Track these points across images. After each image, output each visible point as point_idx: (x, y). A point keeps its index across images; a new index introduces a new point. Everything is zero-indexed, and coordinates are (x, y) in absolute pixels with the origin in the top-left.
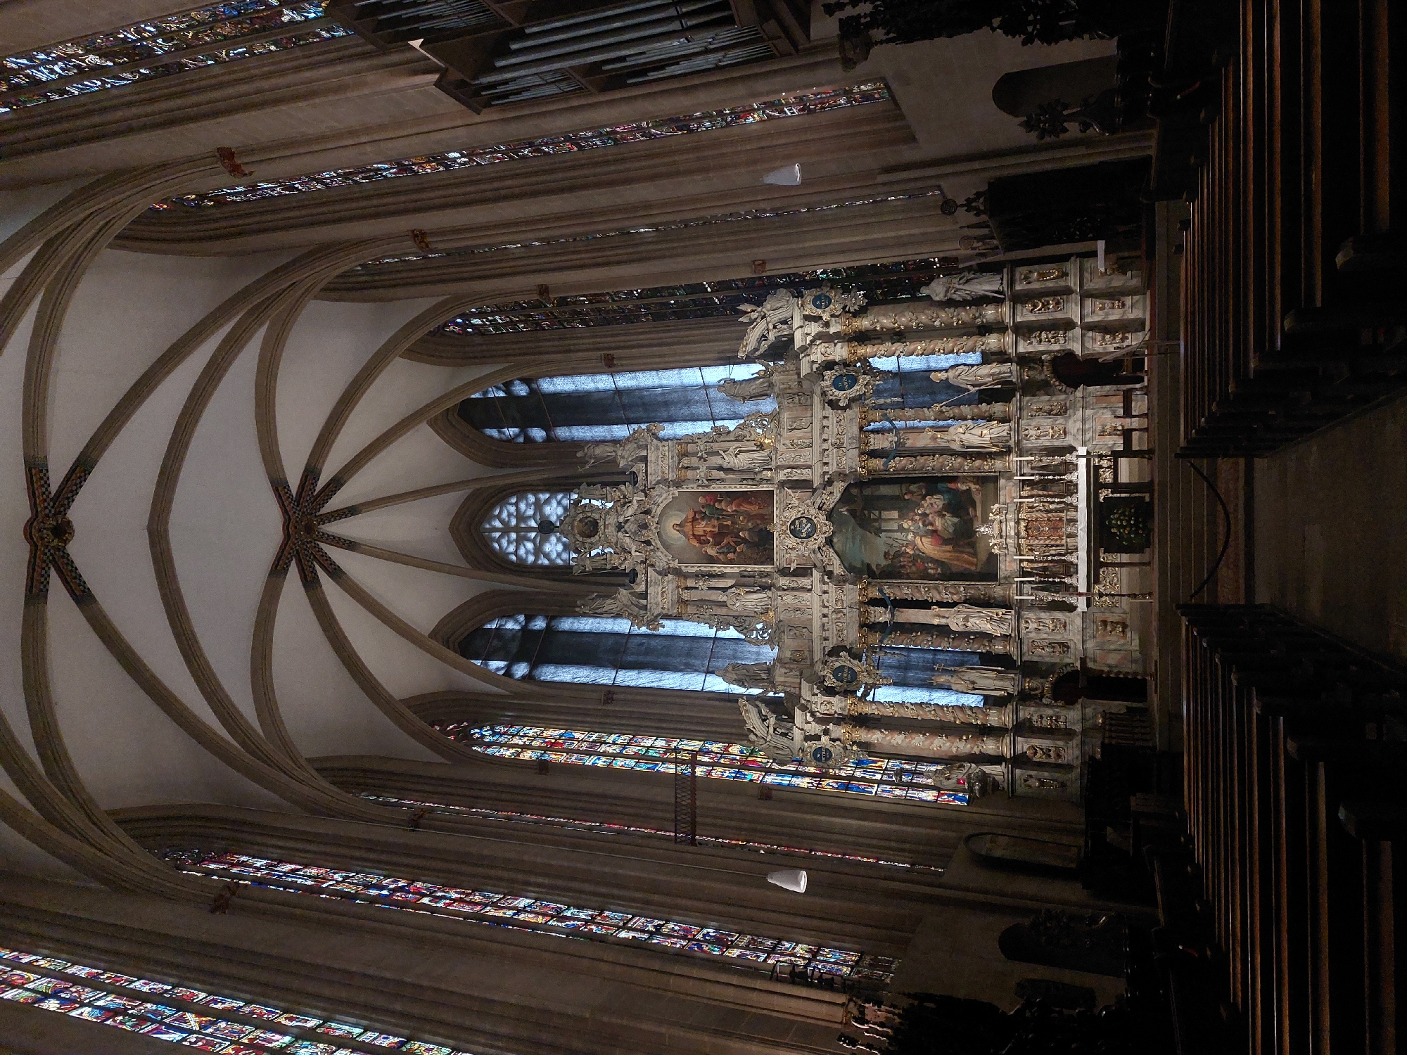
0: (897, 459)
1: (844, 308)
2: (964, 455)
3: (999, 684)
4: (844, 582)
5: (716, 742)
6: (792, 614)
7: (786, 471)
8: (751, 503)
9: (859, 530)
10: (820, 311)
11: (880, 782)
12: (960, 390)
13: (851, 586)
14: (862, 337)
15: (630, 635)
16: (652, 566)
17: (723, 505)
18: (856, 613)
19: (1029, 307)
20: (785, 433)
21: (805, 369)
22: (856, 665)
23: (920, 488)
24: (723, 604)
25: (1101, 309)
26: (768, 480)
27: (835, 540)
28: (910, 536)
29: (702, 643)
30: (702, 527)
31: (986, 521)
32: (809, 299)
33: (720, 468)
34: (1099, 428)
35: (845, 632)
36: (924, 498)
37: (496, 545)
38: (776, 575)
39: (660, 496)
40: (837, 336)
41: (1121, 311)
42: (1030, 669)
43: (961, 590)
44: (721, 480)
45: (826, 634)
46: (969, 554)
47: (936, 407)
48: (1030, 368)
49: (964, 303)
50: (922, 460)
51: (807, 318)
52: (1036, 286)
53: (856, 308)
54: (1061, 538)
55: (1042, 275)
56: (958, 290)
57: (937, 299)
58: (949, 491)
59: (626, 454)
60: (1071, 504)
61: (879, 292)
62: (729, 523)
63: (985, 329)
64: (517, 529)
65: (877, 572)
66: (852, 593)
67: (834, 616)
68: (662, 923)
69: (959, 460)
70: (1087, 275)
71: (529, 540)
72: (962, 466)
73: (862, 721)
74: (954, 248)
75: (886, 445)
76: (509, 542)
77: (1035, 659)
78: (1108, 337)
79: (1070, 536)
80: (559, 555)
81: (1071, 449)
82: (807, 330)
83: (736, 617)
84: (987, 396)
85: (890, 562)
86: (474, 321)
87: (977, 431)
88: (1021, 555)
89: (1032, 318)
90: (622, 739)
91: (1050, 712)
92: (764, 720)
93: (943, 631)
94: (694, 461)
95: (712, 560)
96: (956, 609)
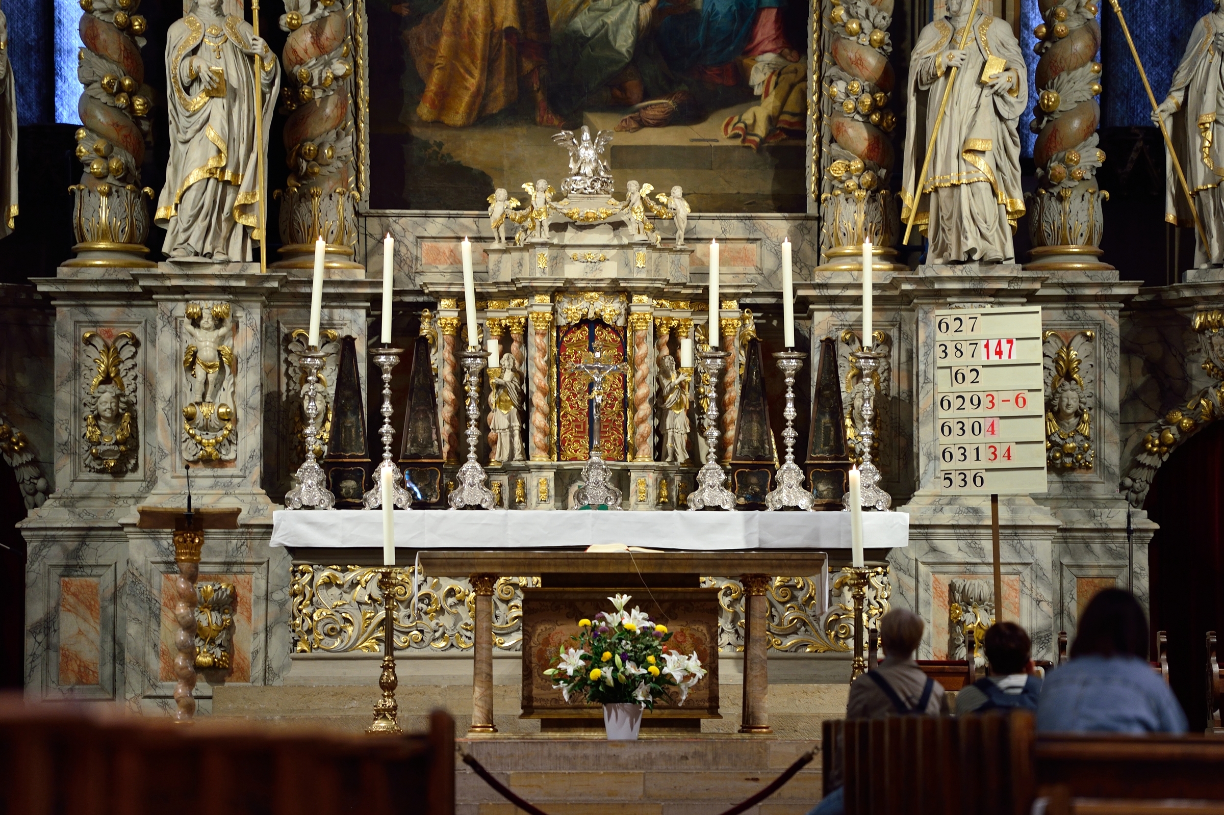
31: (621, 164)
54: (556, 448)
69: (873, 61)
79: (564, 480)
81: (900, 489)
87: (986, 133)
96: (260, 46)
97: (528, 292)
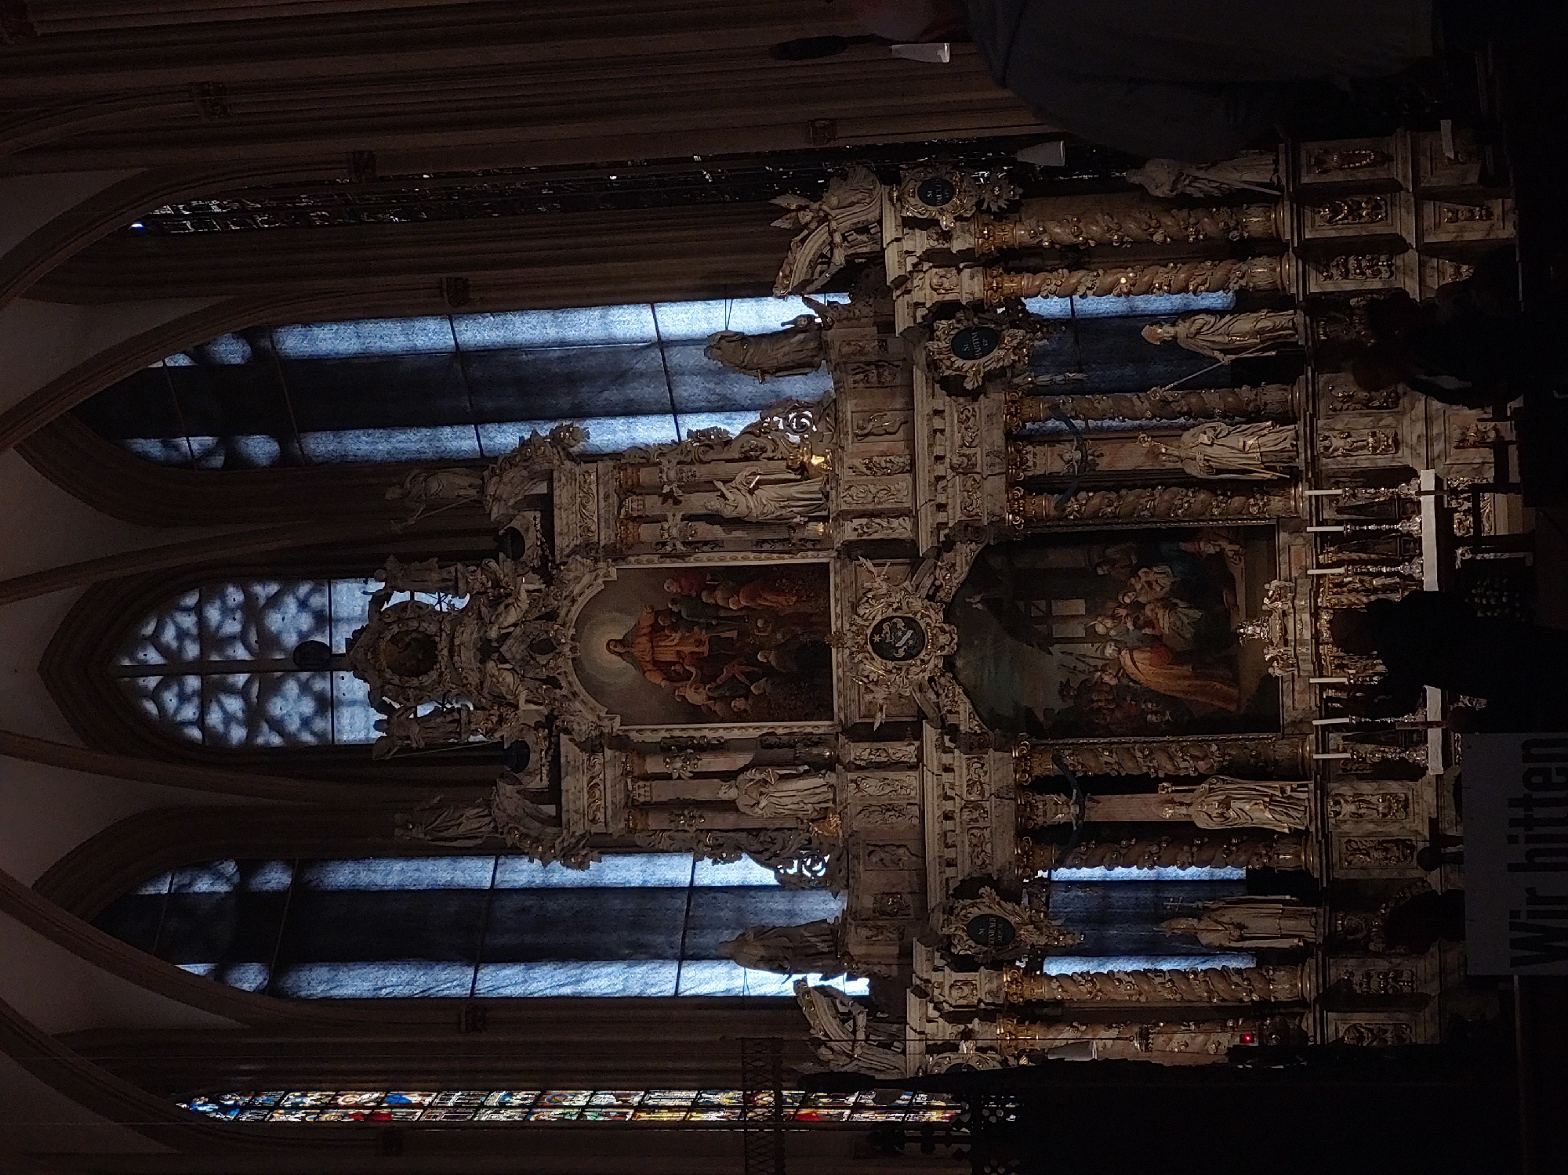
0: (1082, 495)
1: (979, 204)
3: (1289, 924)
4: (983, 747)
5: (724, 1089)
6: (877, 817)
7: (857, 522)
8: (780, 592)
9: (1009, 641)
10: (933, 211)
13: (999, 755)
15: (494, 892)
16: (567, 731)
17: (719, 597)
18: (1009, 807)
19: (1326, 212)
20: (850, 443)
21: (901, 319)
23: (1126, 553)
24: (730, 806)
25: (1451, 221)
26: (816, 544)
27: (959, 663)
28: (1109, 651)
29: (665, 900)
30: (674, 645)
31: (1255, 613)
32: (912, 187)
33: (713, 518)
34: (1456, 435)
35: (988, 847)
36: (1134, 573)
37: (151, 707)
38: (842, 739)
39: (578, 579)
40: (967, 256)
41: (1486, 224)
42: (1344, 896)
43: (1213, 748)
44: (715, 545)
45: (950, 853)
46: (1224, 680)
47: (1158, 393)
48: (1330, 322)
49: (1207, 203)
50: (1130, 496)
51: (908, 223)
52: (1338, 177)
53: (1002, 204)
55: (1347, 159)
56: (1196, 179)
57: (1158, 193)
58: (1182, 556)
60: (1410, 574)
62: (734, 634)
63: (1245, 249)
64: (199, 667)
65: (1049, 724)
66: (1000, 769)
67: (966, 815)
69: (1203, 496)
70: (1425, 164)
71: (231, 691)
72: (1207, 506)
73: (1034, 1012)
75: (1058, 466)
76: (183, 698)
77: (1353, 875)
78: (1463, 269)
80: (306, 722)
81: (1409, 474)
82: (907, 245)
83: (755, 833)
84: (1252, 371)
85: (1071, 703)
87: (1236, 441)
88: (1321, 676)
89: (1330, 232)
91: (1382, 965)
92: (844, 1021)
94: (653, 504)
95: (696, 715)
96: (1205, 786)
97: (1318, 655)
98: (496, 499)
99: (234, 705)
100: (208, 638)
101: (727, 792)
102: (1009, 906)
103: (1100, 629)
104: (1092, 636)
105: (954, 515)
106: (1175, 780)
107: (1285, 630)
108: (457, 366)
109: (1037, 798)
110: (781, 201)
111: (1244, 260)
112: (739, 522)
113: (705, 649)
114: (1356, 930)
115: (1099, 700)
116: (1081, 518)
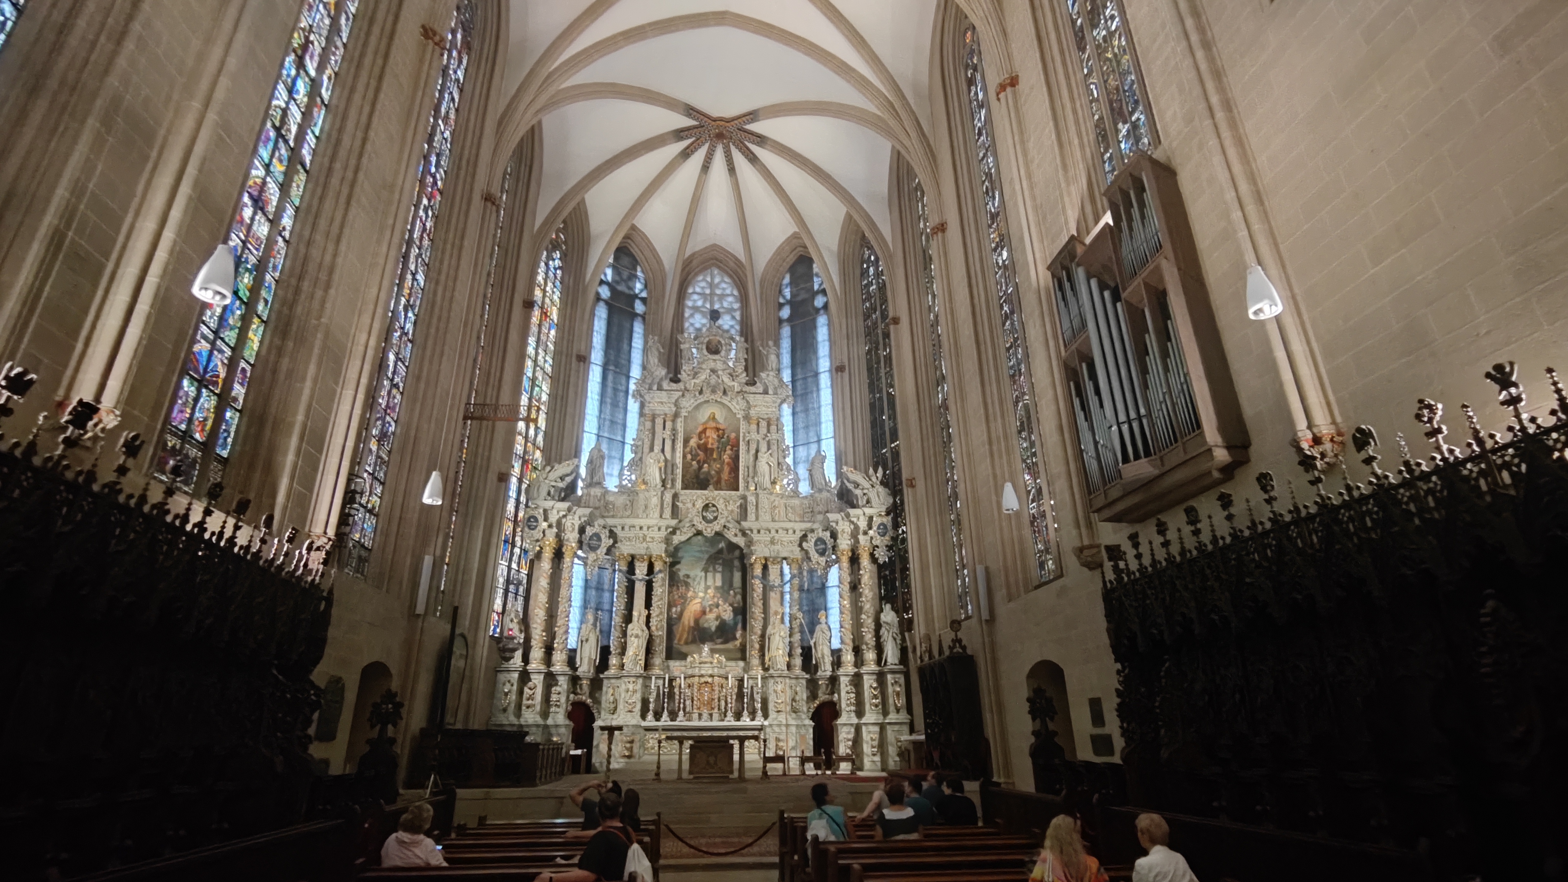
0: (761, 586)
1: (877, 547)
2: (763, 636)
3: (586, 661)
4: (667, 544)
5: (544, 440)
6: (643, 503)
7: (754, 501)
8: (730, 473)
9: (706, 556)
10: (875, 528)
11: (509, 568)
12: (812, 632)
13: (663, 549)
14: (854, 560)
15: (628, 377)
16: (683, 395)
17: (729, 452)
18: (643, 552)
19: (875, 685)
20: (783, 501)
21: (832, 516)
22: (602, 550)
23: (738, 603)
24: (652, 449)
25: (872, 738)
27: (700, 537)
28: (701, 594)
29: (620, 433)
30: (712, 435)
31: (713, 651)
32: (885, 520)
34: (781, 737)
35: (628, 543)
36: (731, 605)
37: (700, 278)
38: (673, 491)
39: (738, 403)
40: (857, 541)
41: (870, 753)
42: (596, 684)
43: (660, 633)
44: (748, 451)
45: (627, 528)
46: (687, 638)
47: (800, 615)
48: (827, 685)
49: (878, 636)
50: (760, 604)
51: (871, 519)
52: (890, 689)
53: (877, 556)
54: (698, 708)
55: (898, 694)
56: (888, 632)
57: (882, 616)
58: (736, 624)
59: (771, 378)
60: (725, 716)
61: (887, 573)
62: (715, 456)
63: (857, 651)
64: (712, 294)
65: (674, 569)
66: (658, 550)
67: (641, 535)
68: (401, 390)
70: (896, 728)
71: (704, 302)
72: (755, 634)
73: (558, 555)
74: (920, 629)
75: (772, 577)
76: (703, 288)
77: (604, 689)
78: (850, 743)
79: (700, 715)
80: (692, 325)
81: (766, 716)
82: (862, 518)
83: (641, 459)
84: (807, 653)
85: (682, 578)
86: (871, 269)
87: (781, 645)
88: (685, 678)
89: (866, 686)
90: (549, 369)
91: (563, 699)
92: (561, 478)
93: (628, 619)
94: (763, 430)
95: (686, 441)
96: (645, 629)
98: (768, 375)
99: (700, 303)
100: (722, 297)
101: (657, 448)
102: (605, 550)
103: (709, 591)
104: (707, 588)
105: (755, 537)
106: (648, 617)
107: (705, 663)
108: (812, 374)
109: (646, 564)
110: (880, 470)
111: (853, 651)
112: (756, 457)
113: (710, 446)
114: (581, 689)
115: (682, 589)
116: (753, 585)
